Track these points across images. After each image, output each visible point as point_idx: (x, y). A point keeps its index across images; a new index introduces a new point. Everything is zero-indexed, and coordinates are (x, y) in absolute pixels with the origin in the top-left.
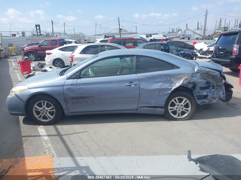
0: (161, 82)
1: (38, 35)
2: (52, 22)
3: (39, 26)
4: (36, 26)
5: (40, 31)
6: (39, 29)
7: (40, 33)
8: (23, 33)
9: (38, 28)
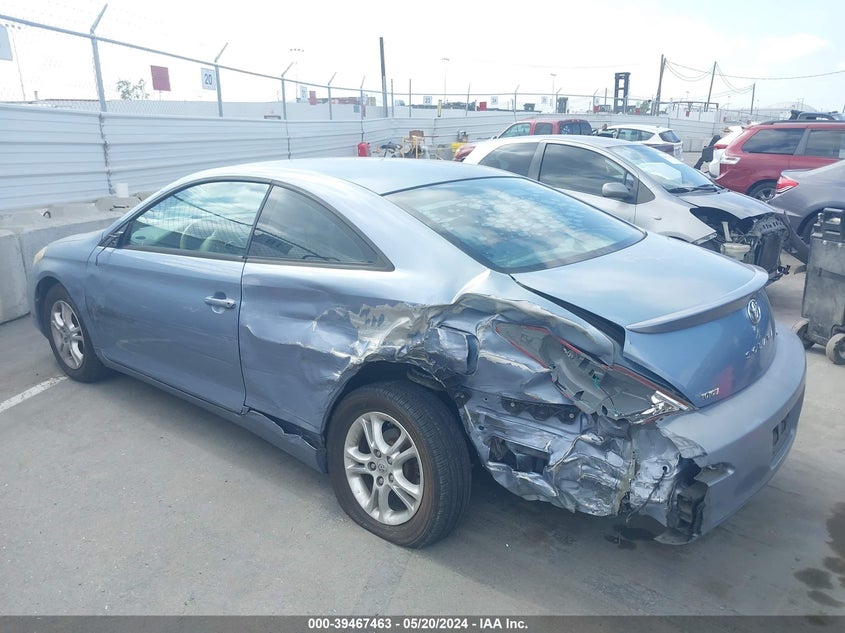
0: (312, 318)
1: (617, 109)
2: (663, 63)
3: (626, 76)
4: (618, 77)
5: (626, 93)
6: (626, 89)
7: (625, 99)
8: (562, 103)
9: (622, 83)
